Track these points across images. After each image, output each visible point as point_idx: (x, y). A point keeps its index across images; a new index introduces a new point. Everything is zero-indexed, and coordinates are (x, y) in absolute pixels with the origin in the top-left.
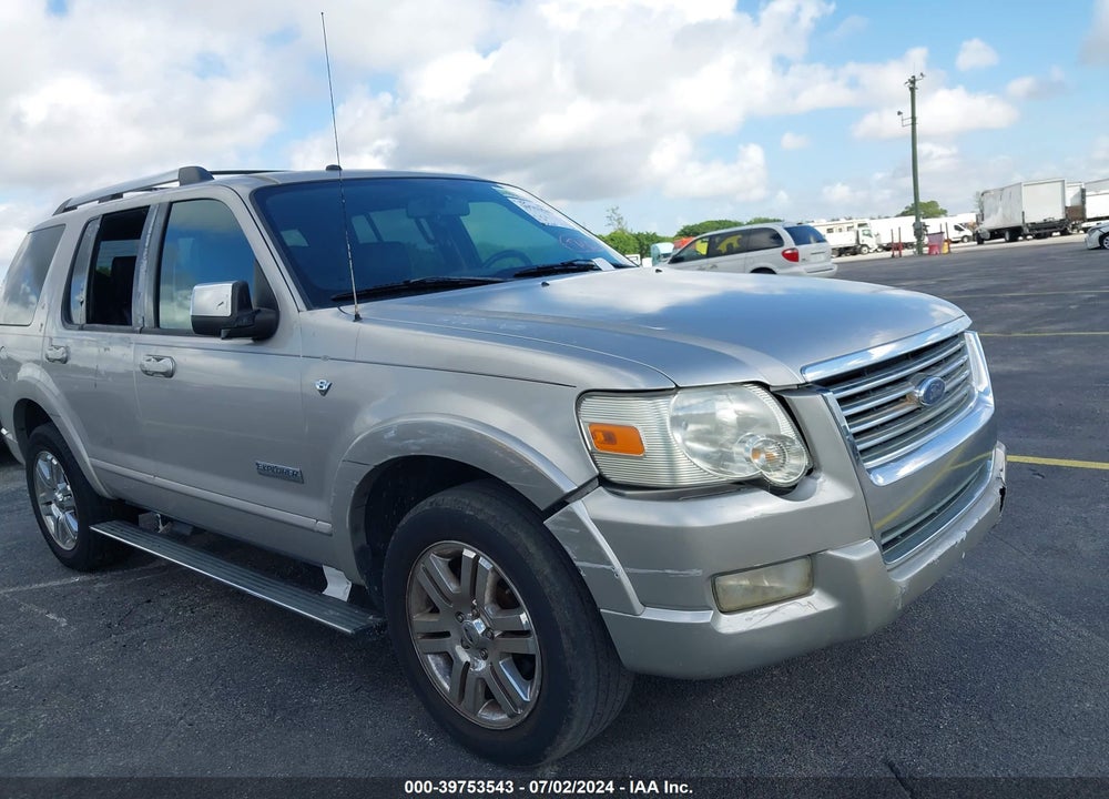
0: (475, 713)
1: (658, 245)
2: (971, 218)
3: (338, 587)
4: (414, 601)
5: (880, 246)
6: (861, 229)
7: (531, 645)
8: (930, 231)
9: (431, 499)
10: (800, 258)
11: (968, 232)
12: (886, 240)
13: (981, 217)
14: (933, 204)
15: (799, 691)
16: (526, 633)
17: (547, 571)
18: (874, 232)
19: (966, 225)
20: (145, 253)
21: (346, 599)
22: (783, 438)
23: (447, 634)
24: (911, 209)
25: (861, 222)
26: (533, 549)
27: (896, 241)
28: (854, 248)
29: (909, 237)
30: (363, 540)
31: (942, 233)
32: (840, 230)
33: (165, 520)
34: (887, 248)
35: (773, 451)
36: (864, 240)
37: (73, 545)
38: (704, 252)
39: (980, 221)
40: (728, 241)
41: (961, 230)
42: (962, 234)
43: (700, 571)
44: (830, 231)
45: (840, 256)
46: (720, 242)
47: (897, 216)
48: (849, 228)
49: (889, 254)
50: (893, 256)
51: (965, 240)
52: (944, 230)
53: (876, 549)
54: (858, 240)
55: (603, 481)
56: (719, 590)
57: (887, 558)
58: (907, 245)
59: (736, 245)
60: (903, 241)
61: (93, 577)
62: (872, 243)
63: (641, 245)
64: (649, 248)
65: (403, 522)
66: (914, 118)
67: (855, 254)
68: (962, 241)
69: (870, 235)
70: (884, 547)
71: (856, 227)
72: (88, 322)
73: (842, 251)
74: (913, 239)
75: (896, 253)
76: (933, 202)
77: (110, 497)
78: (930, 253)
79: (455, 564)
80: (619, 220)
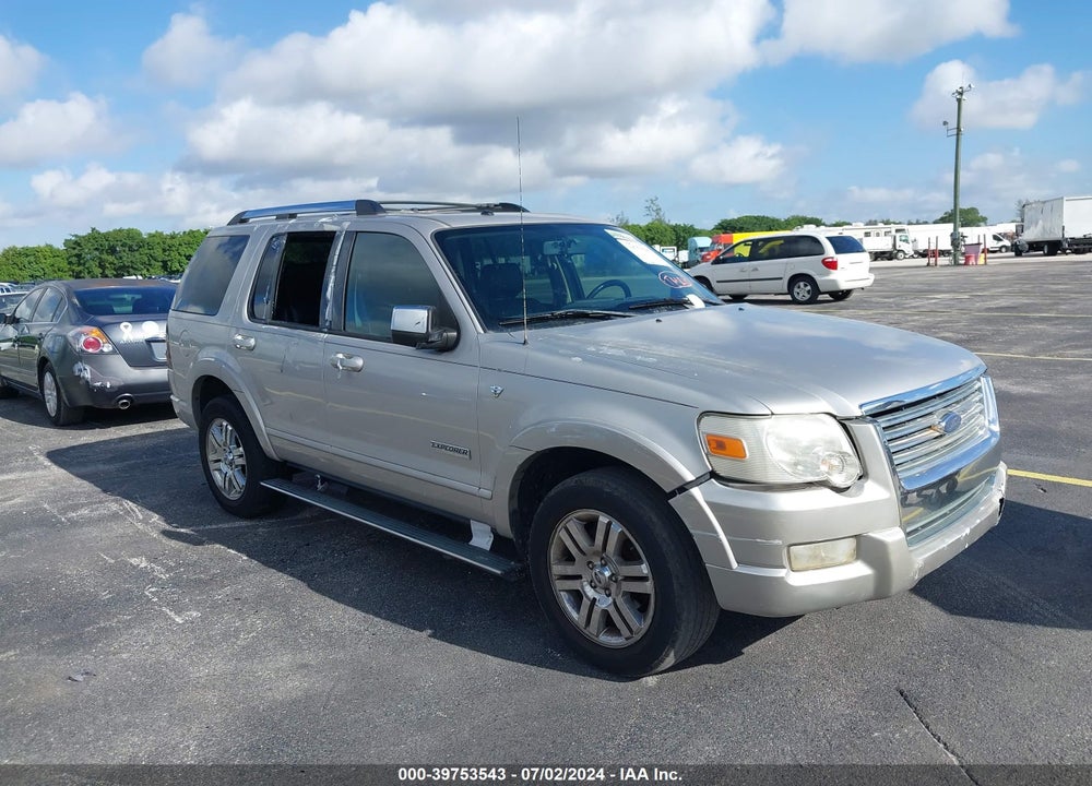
0: (597, 636)
1: (696, 239)
2: (1011, 228)
3: (482, 539)
4: (554, 552)
5: (916, 252)
6: (898, 235)
7: (648, 587)
8: (968, 241)
9: (575, 478)
10: (839, 266)
11: (1007, 243)
12: (922, 246)
13: (1020, 230)
14: (973, 211)
15: (835, 640)
16: (643, 579)
17: (665, 535)
18: (911, 239)
19: (1005, 235)
20: (333, 270)
21: (488, 548)
22: (843, 454)
23: (579, 577)
24: (950, 215)
25: (899, 227)
26: (655, 519)
27: (933, 247)
28: (891, 253)
29: (946, 245)
30: (516, 506)
31: (979, 244)
32: (878, 235)
33: (324, 480)
34: (924, 255)
35: (835, 462)
36: (901, 245)
37: (238, 496)
38: (746, 254)
39: (1019, 231)
40: (769, 245)
41: (1000, 240)
42: (1001, 244)
43: (780, 542)
44: (867, 234)
45: (875, 260)
46: (763, 246)
47: (935, 223)
48: (886, 233)
49: (924, 261)
50: (928, 265)
51: (1004, 250)
52: (982, 241)
53: (902, 535)
54: (894, 245)
55: (713, 475)
56: (792, 556)
57: (910, 543)
58: (943, 253)
59: (777, 250)
60: (939, 248)
61: (253, 523)
62: (908, 249)
63: (678, 238)
64: (685, 240)
65: (552, 492)
66: (958, 129)
67: (890, 259)
68: (1000, 251)
69: (906, 241)
70: (908, 534)
71: (893, 233)
72: (273, 319)
73: (877, 256)
74: (949, 247)
75: (932, 260)
76: (973, 209)
77: (278, 459)
78: (966, 264)
79: (590, 527)
80: (658, 210)
